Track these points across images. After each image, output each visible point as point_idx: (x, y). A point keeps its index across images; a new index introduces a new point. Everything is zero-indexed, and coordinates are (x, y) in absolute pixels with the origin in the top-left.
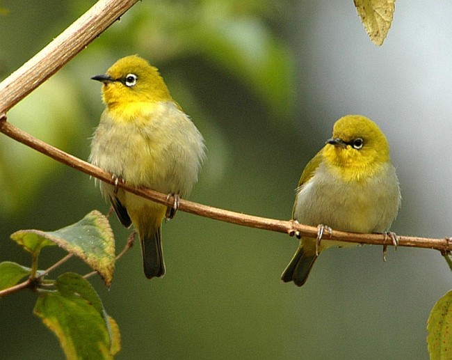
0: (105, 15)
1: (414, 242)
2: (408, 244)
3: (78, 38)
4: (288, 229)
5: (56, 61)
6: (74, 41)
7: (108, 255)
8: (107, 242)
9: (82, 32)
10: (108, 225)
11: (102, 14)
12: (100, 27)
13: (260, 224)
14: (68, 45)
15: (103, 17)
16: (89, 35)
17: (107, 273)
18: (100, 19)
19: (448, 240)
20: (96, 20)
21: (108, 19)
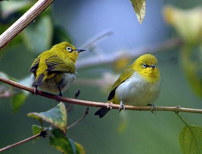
0: (27, 19)
1: (163, 109)
2: (160, 109)
3: (15, 30)
4: (107, 106)
5: (5, 41)
6: (13, 31)
7: (64, 121)
8: (64, 116)
9: (16, 27)
10: (65, 108)
11: (26, 19)
12: (25, 24)
13: (95, 105)
14: (10, 33)
15: (26, 20)
16: (20, 28)
17: (64, 129)
18: (25, 21)
19: (177, 107)
20: (23, 21)
21: (29, 21)
